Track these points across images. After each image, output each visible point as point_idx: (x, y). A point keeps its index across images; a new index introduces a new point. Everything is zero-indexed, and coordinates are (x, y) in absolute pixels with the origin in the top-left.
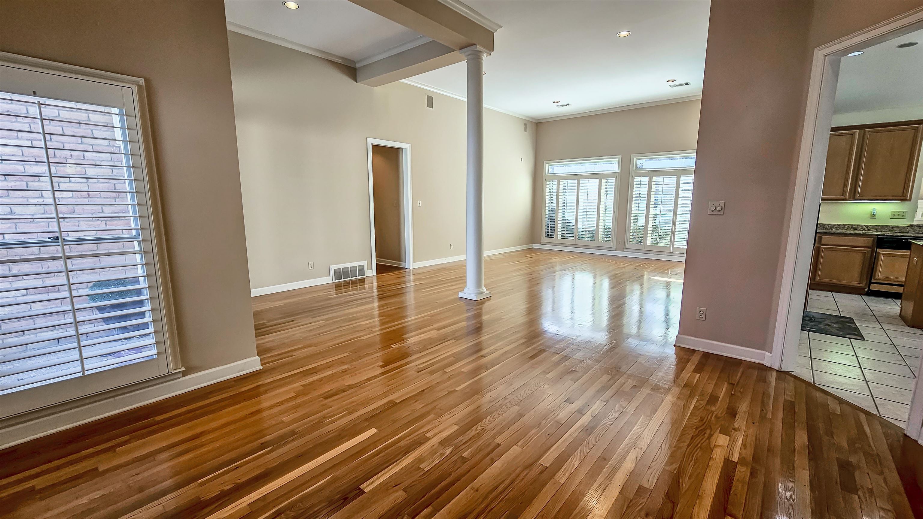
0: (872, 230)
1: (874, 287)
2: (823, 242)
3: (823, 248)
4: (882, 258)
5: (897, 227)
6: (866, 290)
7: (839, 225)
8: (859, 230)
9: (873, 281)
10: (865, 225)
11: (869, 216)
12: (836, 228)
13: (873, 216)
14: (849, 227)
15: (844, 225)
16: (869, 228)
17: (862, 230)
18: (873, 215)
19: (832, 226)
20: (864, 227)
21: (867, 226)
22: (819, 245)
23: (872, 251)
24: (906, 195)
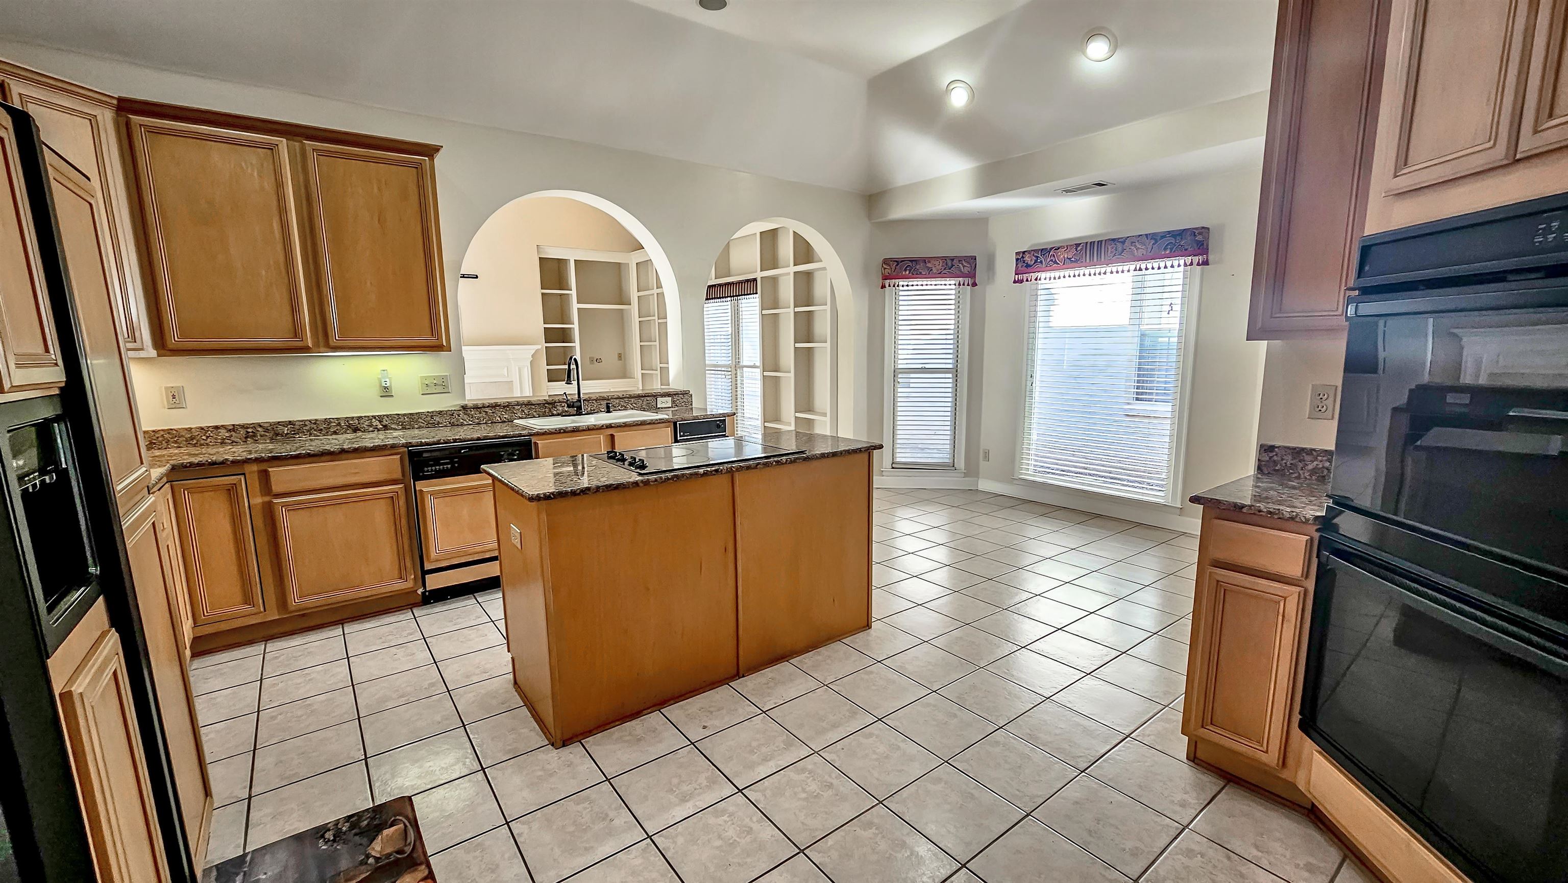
0: (393, 426)
1: (435, 582)
2: (276, 488)
3: (284, 505)
4: (429, 502)
5: (440, 413)
6: (420, 591)
7: (316, 422)
8: (364, 431)
9: (427, 567)
10: (374, 417)
11: (375, 392)
12: (308, 431)
13: (386, 392)
14: (339, 424)
15: (327, 421)
16: (385, 423)
17: (371, 429)
18: (385, 388)
19: (297, 427)
20: (375, 423)
21: (380, 418)
22: (267, 499)
23: (407, 490)
24: (439, 337)
